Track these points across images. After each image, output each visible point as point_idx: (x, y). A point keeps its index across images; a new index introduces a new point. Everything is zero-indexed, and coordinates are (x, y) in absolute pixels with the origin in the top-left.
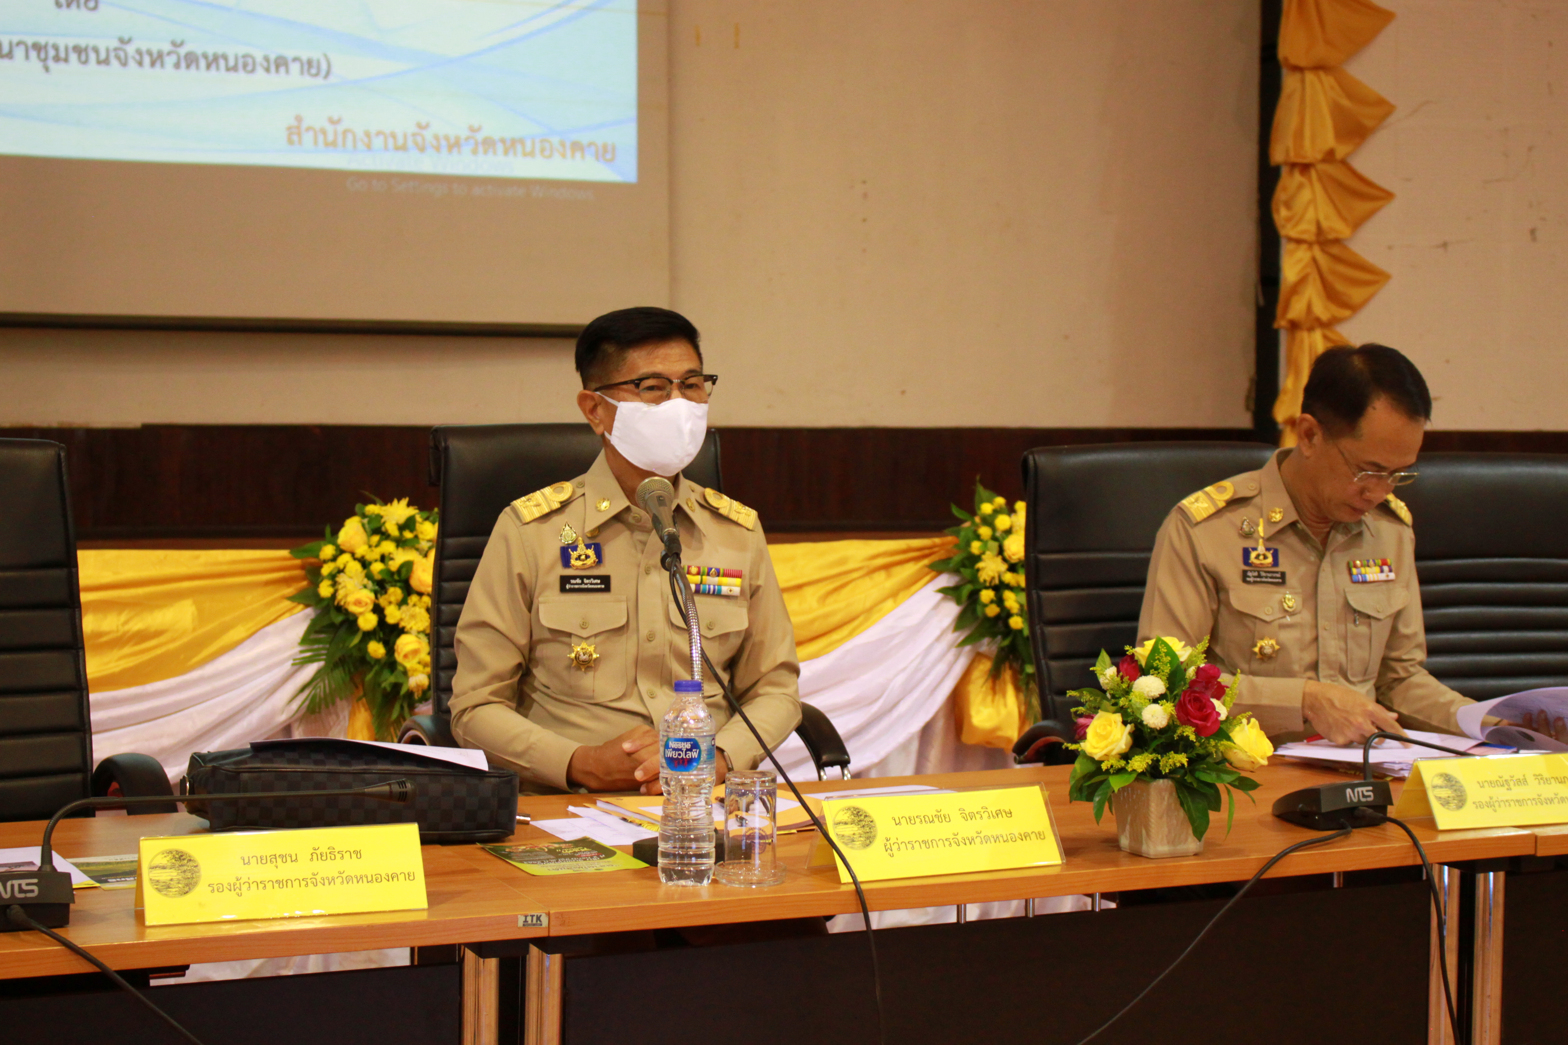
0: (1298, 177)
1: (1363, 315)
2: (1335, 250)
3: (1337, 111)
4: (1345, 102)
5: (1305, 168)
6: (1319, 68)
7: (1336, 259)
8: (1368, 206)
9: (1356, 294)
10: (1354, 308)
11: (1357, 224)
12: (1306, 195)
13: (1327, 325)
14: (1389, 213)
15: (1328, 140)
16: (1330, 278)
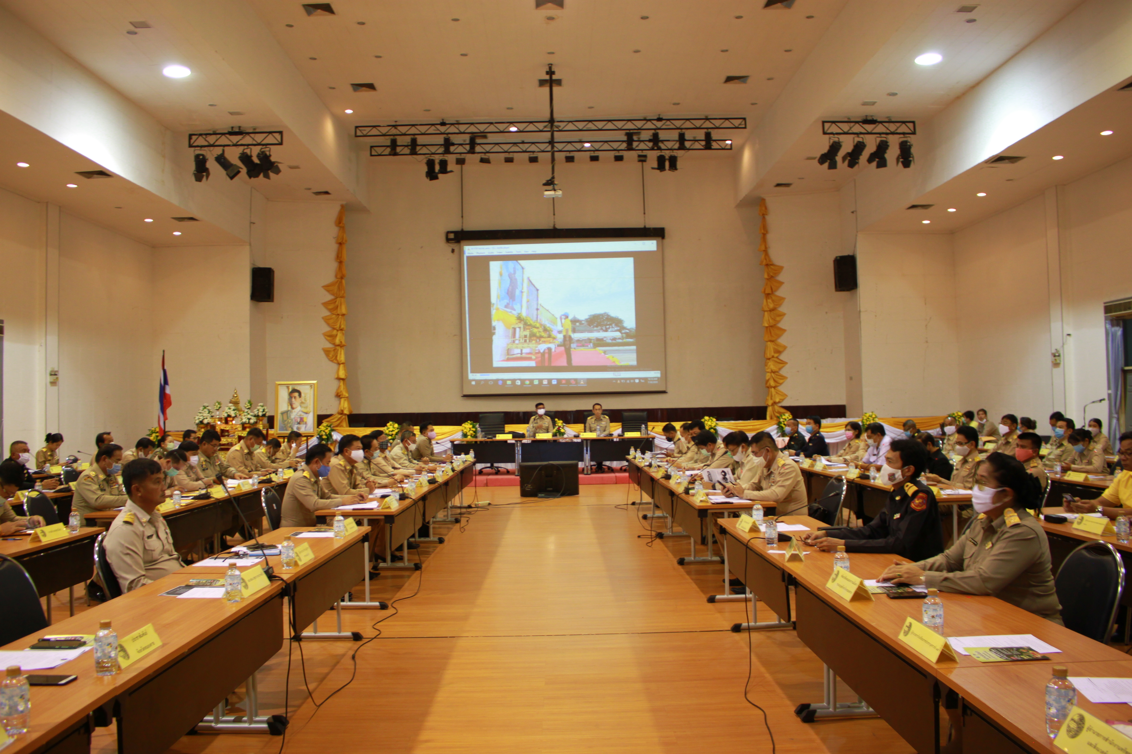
0: (768, 361)
1: (783, 385)
2: (777, 373)
3: (774, 349)
4: (776, 347)
5: (769, 359)
6: (771, 341)
7: (777, 375)
8: (782, 365)
9: (781, 381)
10: (781, 384)
11: (780, 369)
12: (770, 364)
13: (774, 387)
14: (787, 366)
15: (773, 354)
16: (775, 378)
